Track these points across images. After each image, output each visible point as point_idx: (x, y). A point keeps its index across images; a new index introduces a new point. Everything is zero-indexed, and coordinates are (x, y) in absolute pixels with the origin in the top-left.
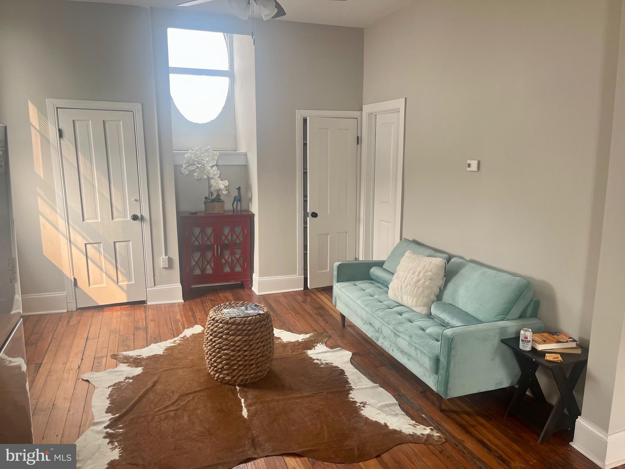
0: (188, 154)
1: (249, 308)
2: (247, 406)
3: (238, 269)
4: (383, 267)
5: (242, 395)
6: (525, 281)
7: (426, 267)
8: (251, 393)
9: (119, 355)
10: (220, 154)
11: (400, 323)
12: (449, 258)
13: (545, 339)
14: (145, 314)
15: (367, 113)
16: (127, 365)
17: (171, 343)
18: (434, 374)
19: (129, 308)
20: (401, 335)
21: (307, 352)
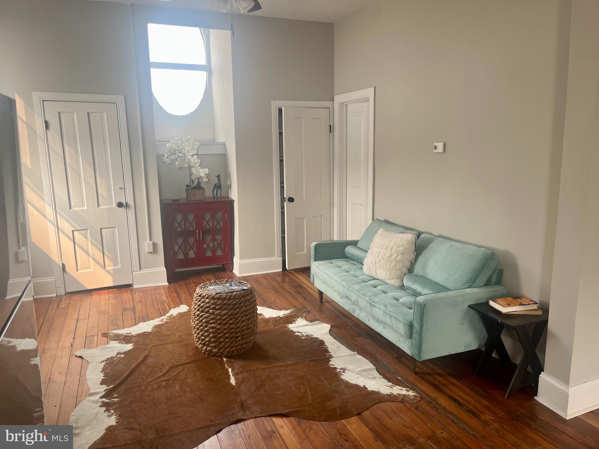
0: (170, 144)
1: (233, 285)
2: (234, 375)
3: (219, 253)
4: (357, 246)
5: (229, 365)
6: (490, 252)
7: (398, 242)
8: (238, 364)
9: (110, 334)
10: (200, 144)
11: (375, 295)
12: (419, 235)
13: (509, 303)
14: (132, 296)
15: (338, 103)
16: (118, 342)
17: (158, 321)
18: (408, 339)
19: (116, 292)
20: (376, 305)
21: (288, 326)
